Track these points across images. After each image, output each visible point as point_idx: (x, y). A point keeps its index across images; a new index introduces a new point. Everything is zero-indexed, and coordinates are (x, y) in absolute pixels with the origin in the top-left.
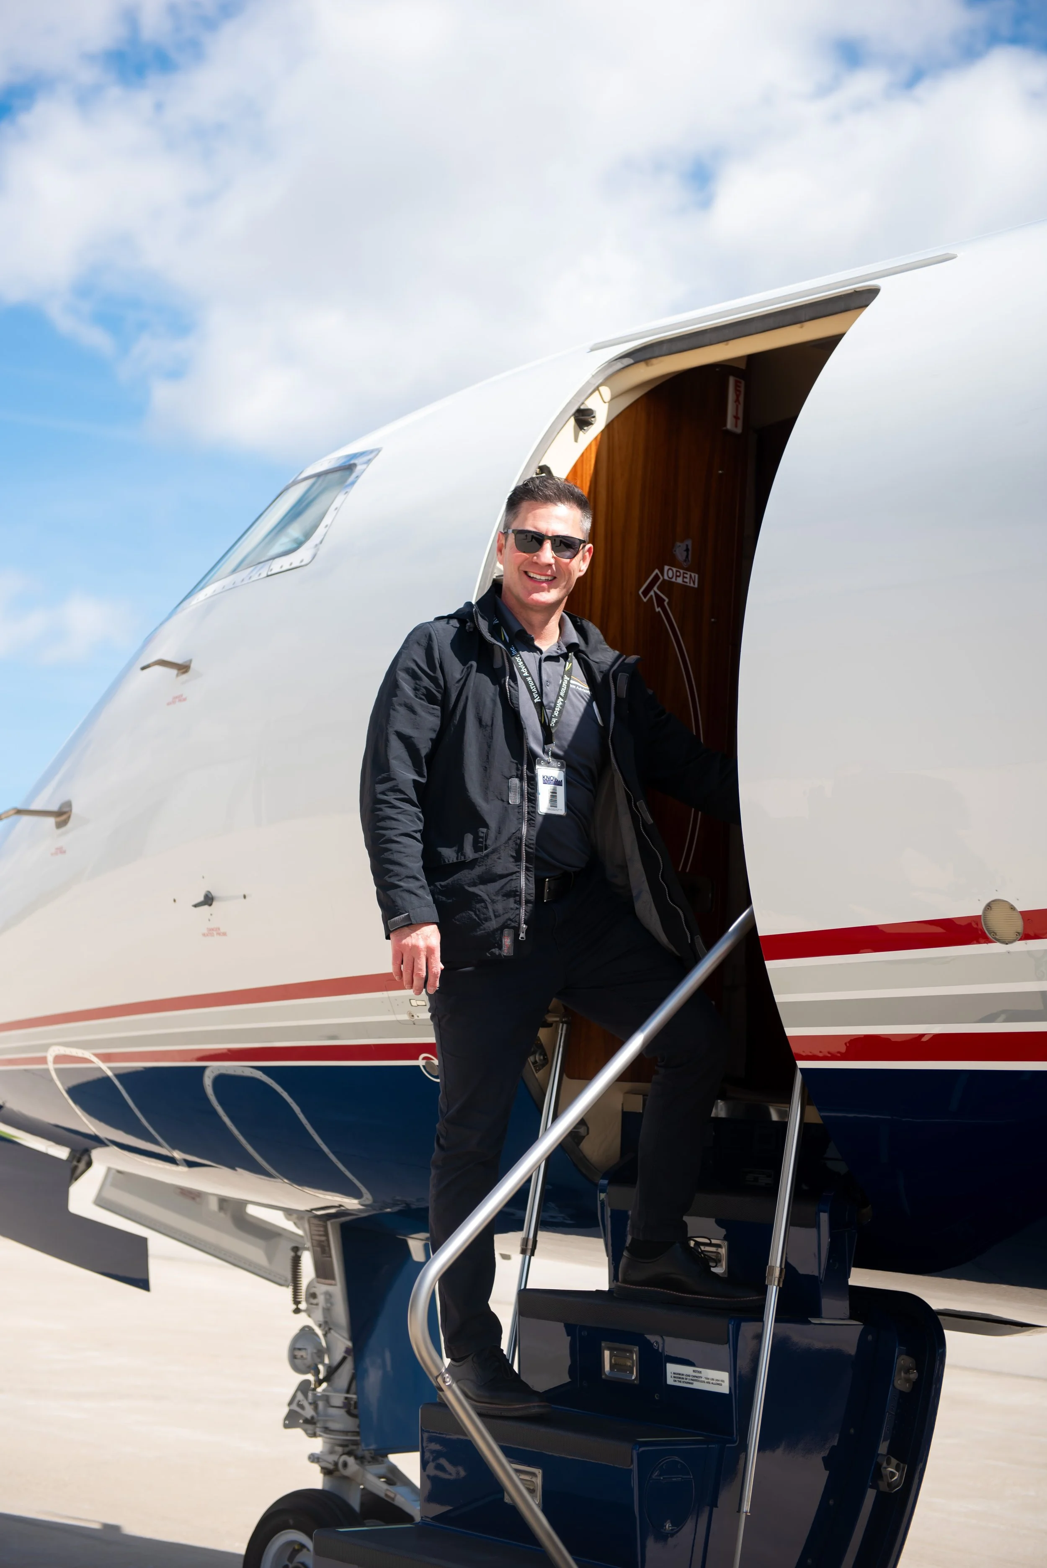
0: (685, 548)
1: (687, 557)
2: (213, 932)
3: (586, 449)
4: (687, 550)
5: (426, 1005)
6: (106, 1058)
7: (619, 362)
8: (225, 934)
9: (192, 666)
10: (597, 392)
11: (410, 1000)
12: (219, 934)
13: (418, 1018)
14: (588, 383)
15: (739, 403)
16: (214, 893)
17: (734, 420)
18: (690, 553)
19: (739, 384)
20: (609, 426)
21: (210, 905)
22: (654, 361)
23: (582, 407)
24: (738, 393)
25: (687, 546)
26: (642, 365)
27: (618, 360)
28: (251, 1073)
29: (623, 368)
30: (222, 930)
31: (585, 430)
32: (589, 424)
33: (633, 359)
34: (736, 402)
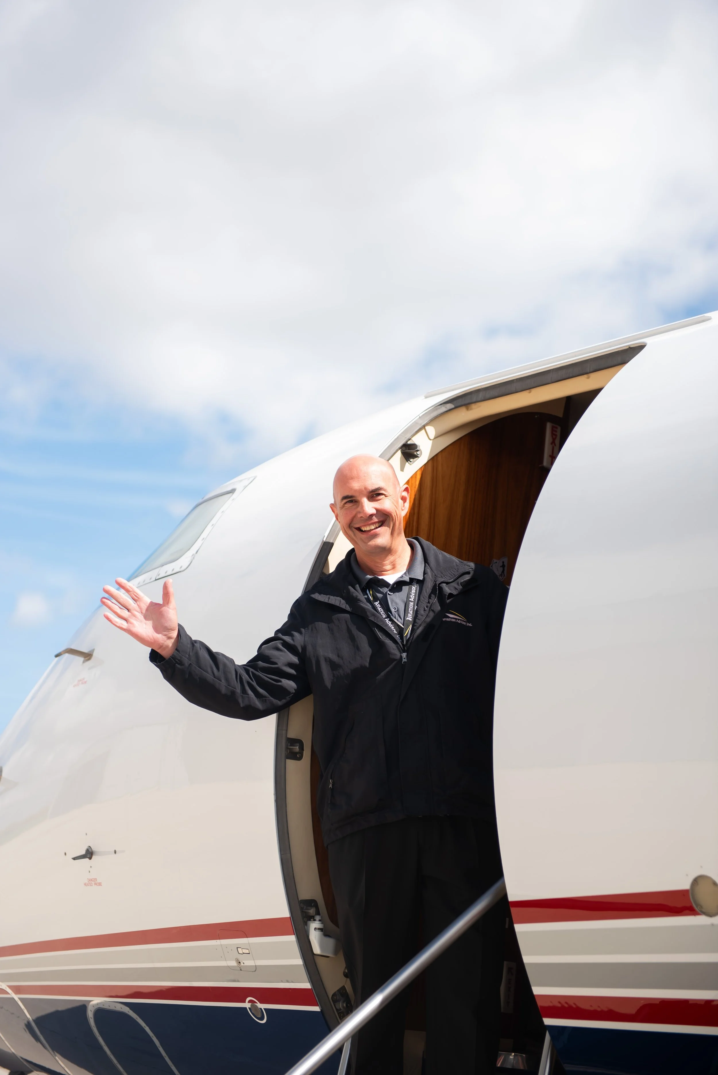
0: (501, 564)
1: (503, 571)
2: (93, 882)
3: (412, 477)
4: (503, 566)
5: (249, 953)
6: (17, 990)
7: (443, 406)
8: (100, 884)
9: (94, 654)
10: (423, 431)
11: (237, 948)
12: (96, 884)
13: (244, 965)
14: (416, 423)
15: (555, 445)
16: (94, 849)
17: (550, 459)
18: (506, 568)
19: (555, 429)
20: (433, 460)
21: (90, 858)
22: (473, 406)
23: (409, 442)
24: (554, 437)
25: (503, 562)
26: (463, 410)
27: (442, 405)
28: (121, 1008)
29: (447, 412)
30: (98, 881)
31: (411, 462)
32: (415, 456)
33: (453, 404)
34: (552, 444)
